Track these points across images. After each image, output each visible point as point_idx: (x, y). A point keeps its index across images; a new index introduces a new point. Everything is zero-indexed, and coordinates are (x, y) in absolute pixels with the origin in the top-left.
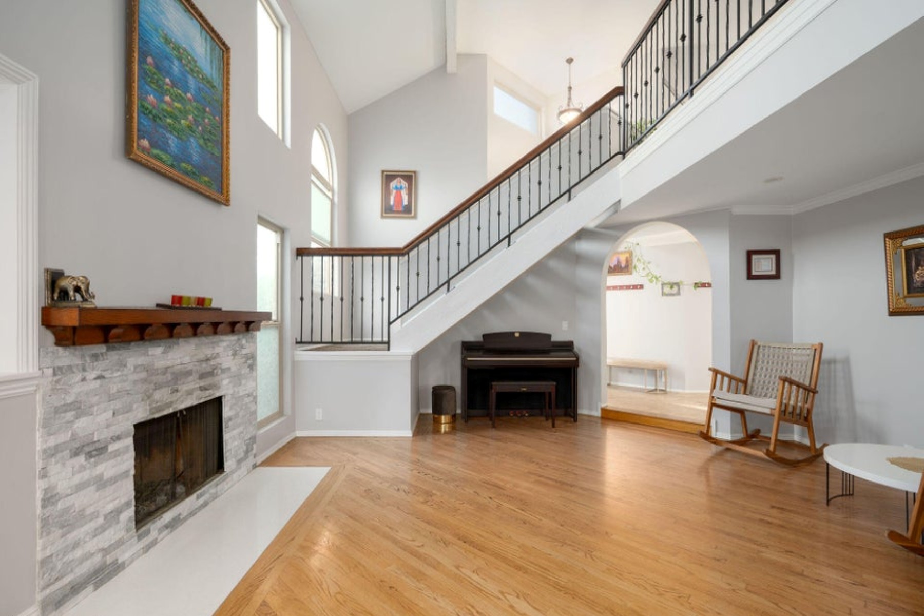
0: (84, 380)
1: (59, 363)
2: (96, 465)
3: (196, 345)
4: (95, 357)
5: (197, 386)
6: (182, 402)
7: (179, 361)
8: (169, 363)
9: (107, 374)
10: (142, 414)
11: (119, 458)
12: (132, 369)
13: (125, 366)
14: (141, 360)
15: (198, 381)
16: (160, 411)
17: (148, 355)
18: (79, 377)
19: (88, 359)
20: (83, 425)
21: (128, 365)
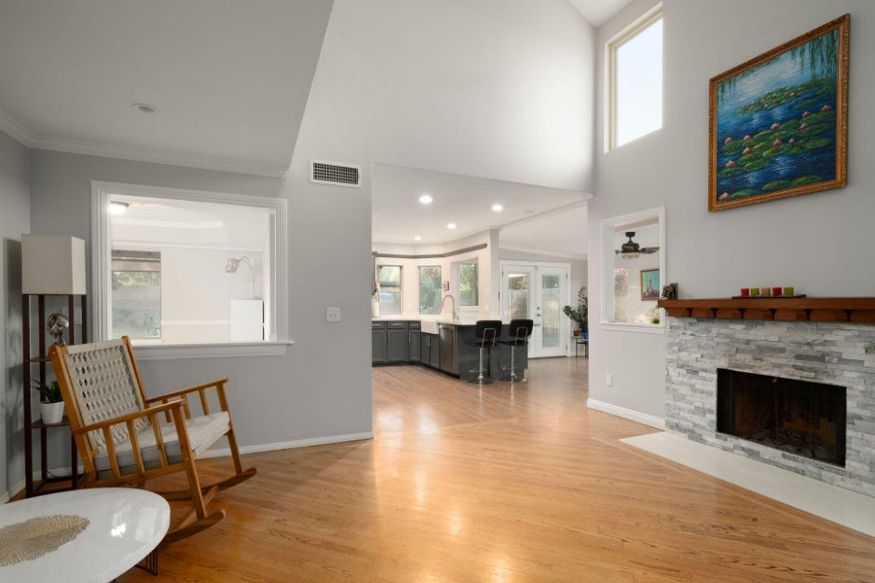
0: (684, 334)
1: (673, 324)
2: (691, 378)
3: (788, 328)
4: (691, 324)
5: (791, 363)
6: (766, 370)
7: (763, 338)
8: (750, 337)
9: (698, 334)
10: (724, 364)
11: (705, 382)
12: (715, 335)
13: (710, 332)
14: (723, 331)
15: (794, 359)
16: (739, 368)
17: (728, 328)
18: (681, 332)
19: (687, 325)
20: (684, 355)
21: (712, 332)
